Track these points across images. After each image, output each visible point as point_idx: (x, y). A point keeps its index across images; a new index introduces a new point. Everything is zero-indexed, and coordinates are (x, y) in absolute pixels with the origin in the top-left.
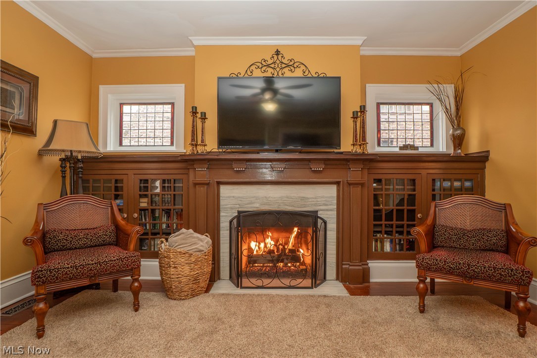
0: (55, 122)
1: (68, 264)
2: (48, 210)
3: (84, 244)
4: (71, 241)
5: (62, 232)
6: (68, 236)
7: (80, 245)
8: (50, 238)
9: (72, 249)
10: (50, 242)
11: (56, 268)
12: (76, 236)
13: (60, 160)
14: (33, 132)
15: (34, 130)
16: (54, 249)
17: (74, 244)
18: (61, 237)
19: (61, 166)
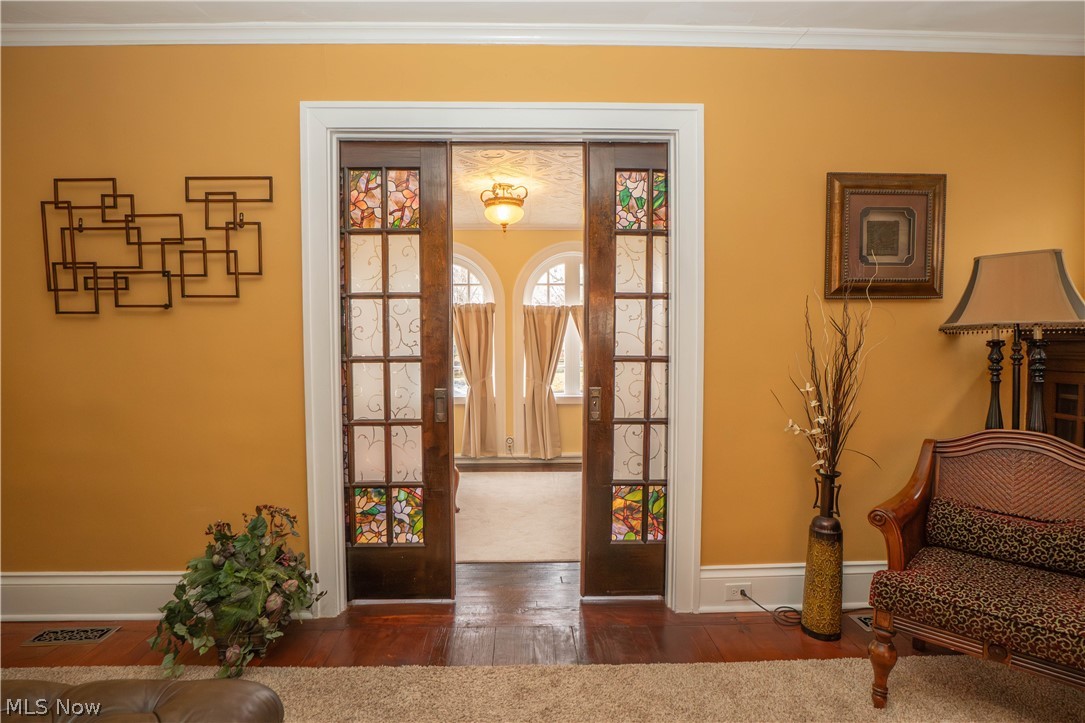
0: (977, 262)
1: (940, 594)
2: (946, 455)
3: (1012, 554)
4: (979, 537)
5: (962, 511)
6: (973, 522)
7: (1000, 551)
8: (935, 516)
9: (981, 555)
10: (934, 524)
11: (912, 592)
12: (995, 530)
13: (989, 343)
14: (935, 290)
15: (936, 286)
16: (941, 541)
17: (986, 546)
18: (959, 520)
19: (990, 358)
